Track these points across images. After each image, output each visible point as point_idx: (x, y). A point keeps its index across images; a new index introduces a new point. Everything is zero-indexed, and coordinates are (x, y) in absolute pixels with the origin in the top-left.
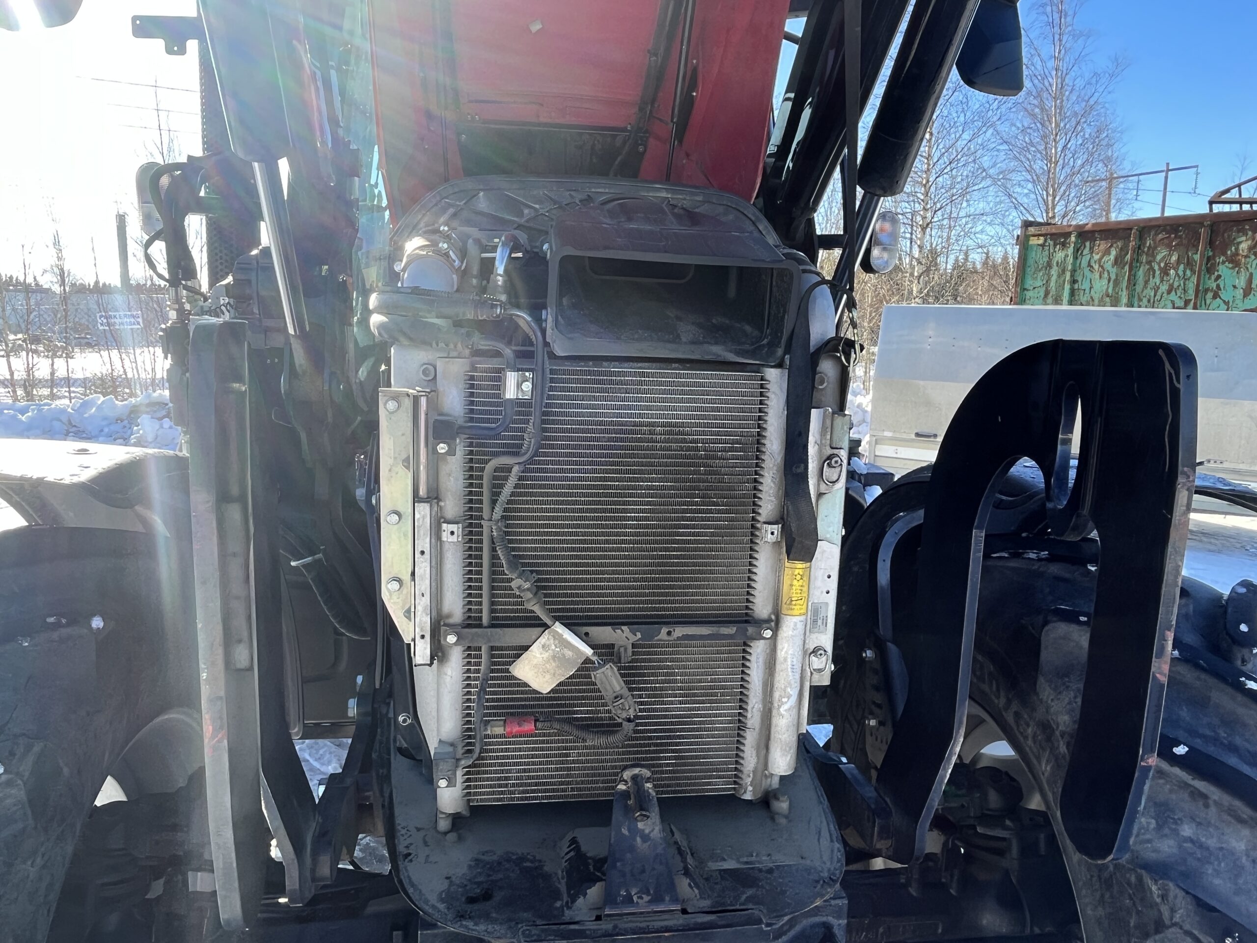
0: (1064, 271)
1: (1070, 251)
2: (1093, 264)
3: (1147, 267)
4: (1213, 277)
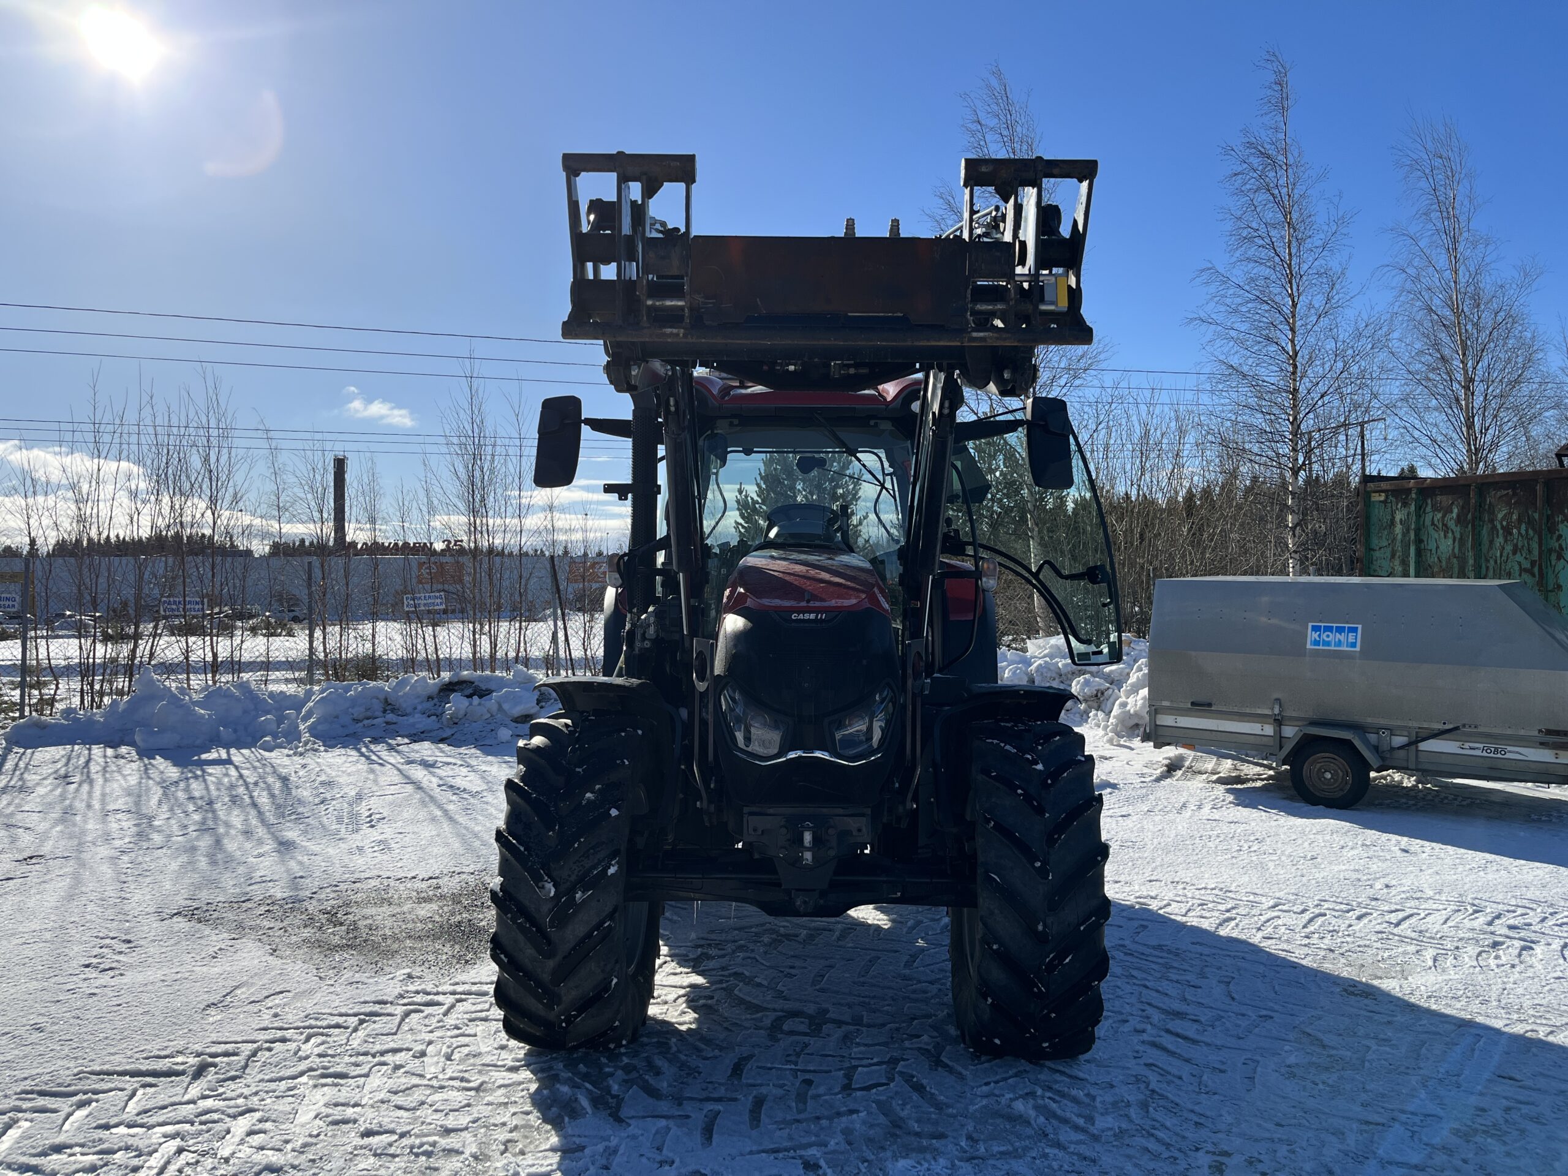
0: (1408, 530)
1: (1413, 508)
2: (1436, 522)
3: (1490, 526)
4: (1555, 538)
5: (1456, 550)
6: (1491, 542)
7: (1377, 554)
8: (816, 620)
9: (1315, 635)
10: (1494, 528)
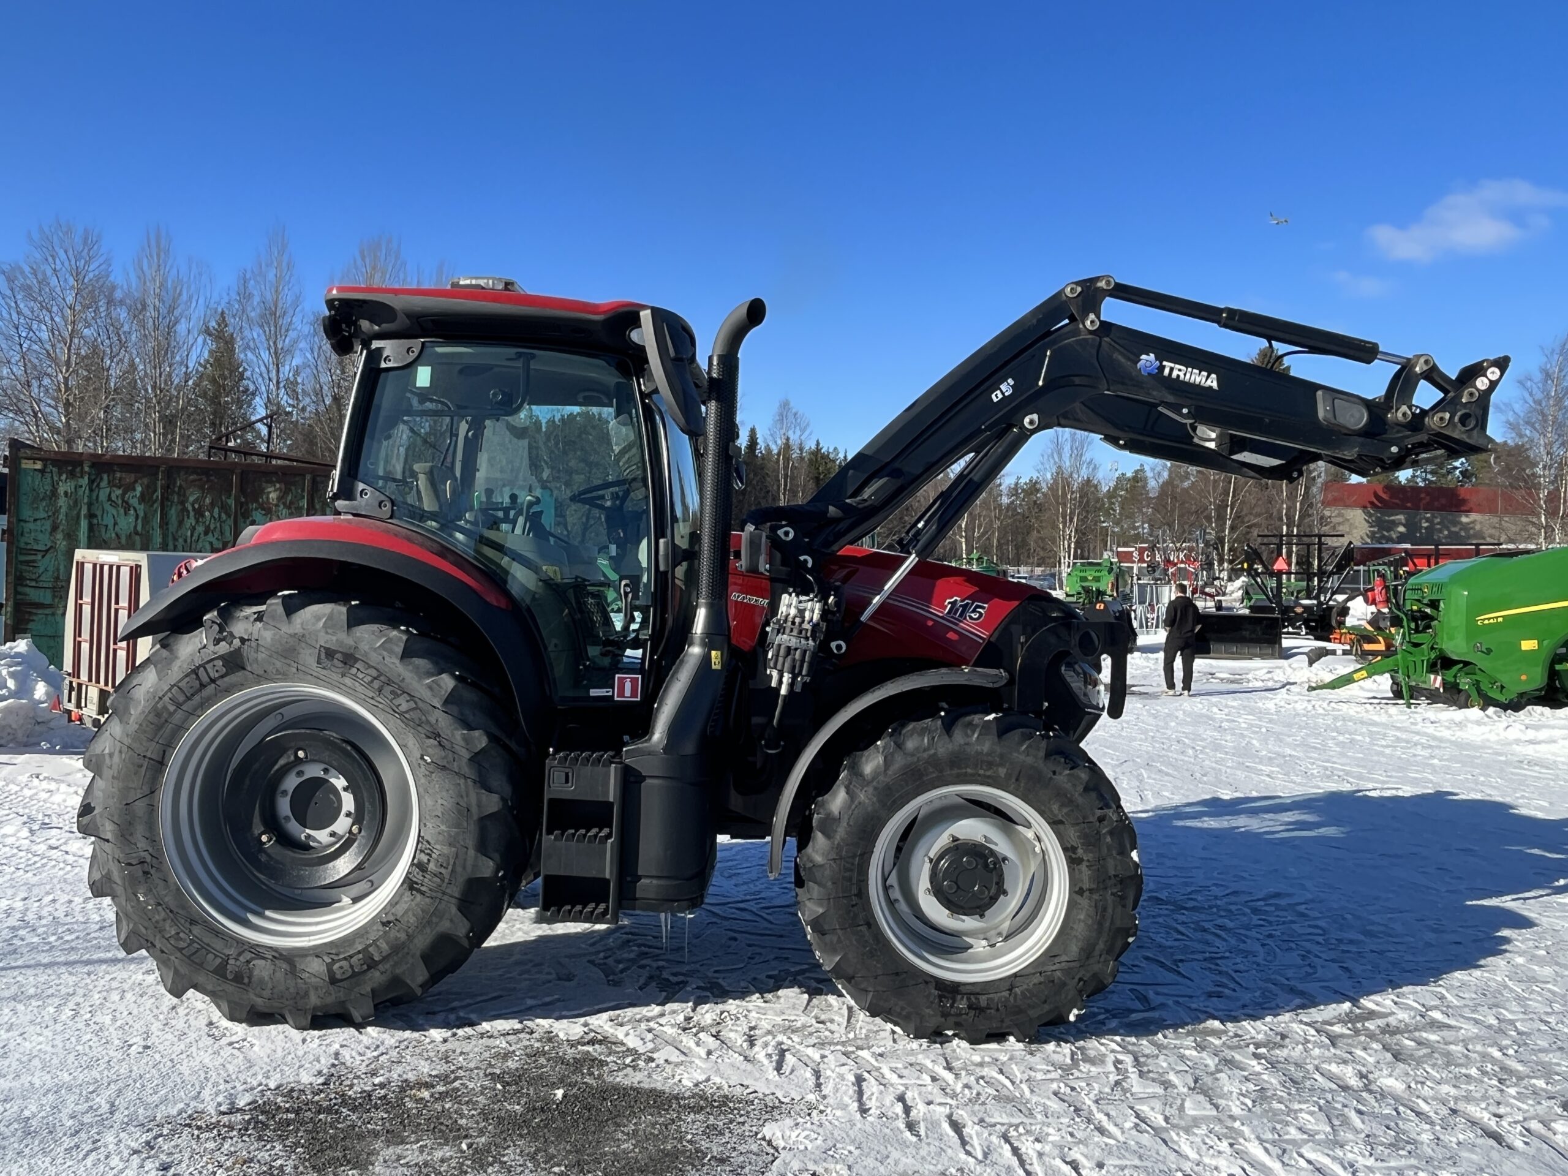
0: (76, 504)
1: (85, 481)
2: (114, 498)
3: (180, 507)
6: (181, 523)
10: (184, 509)
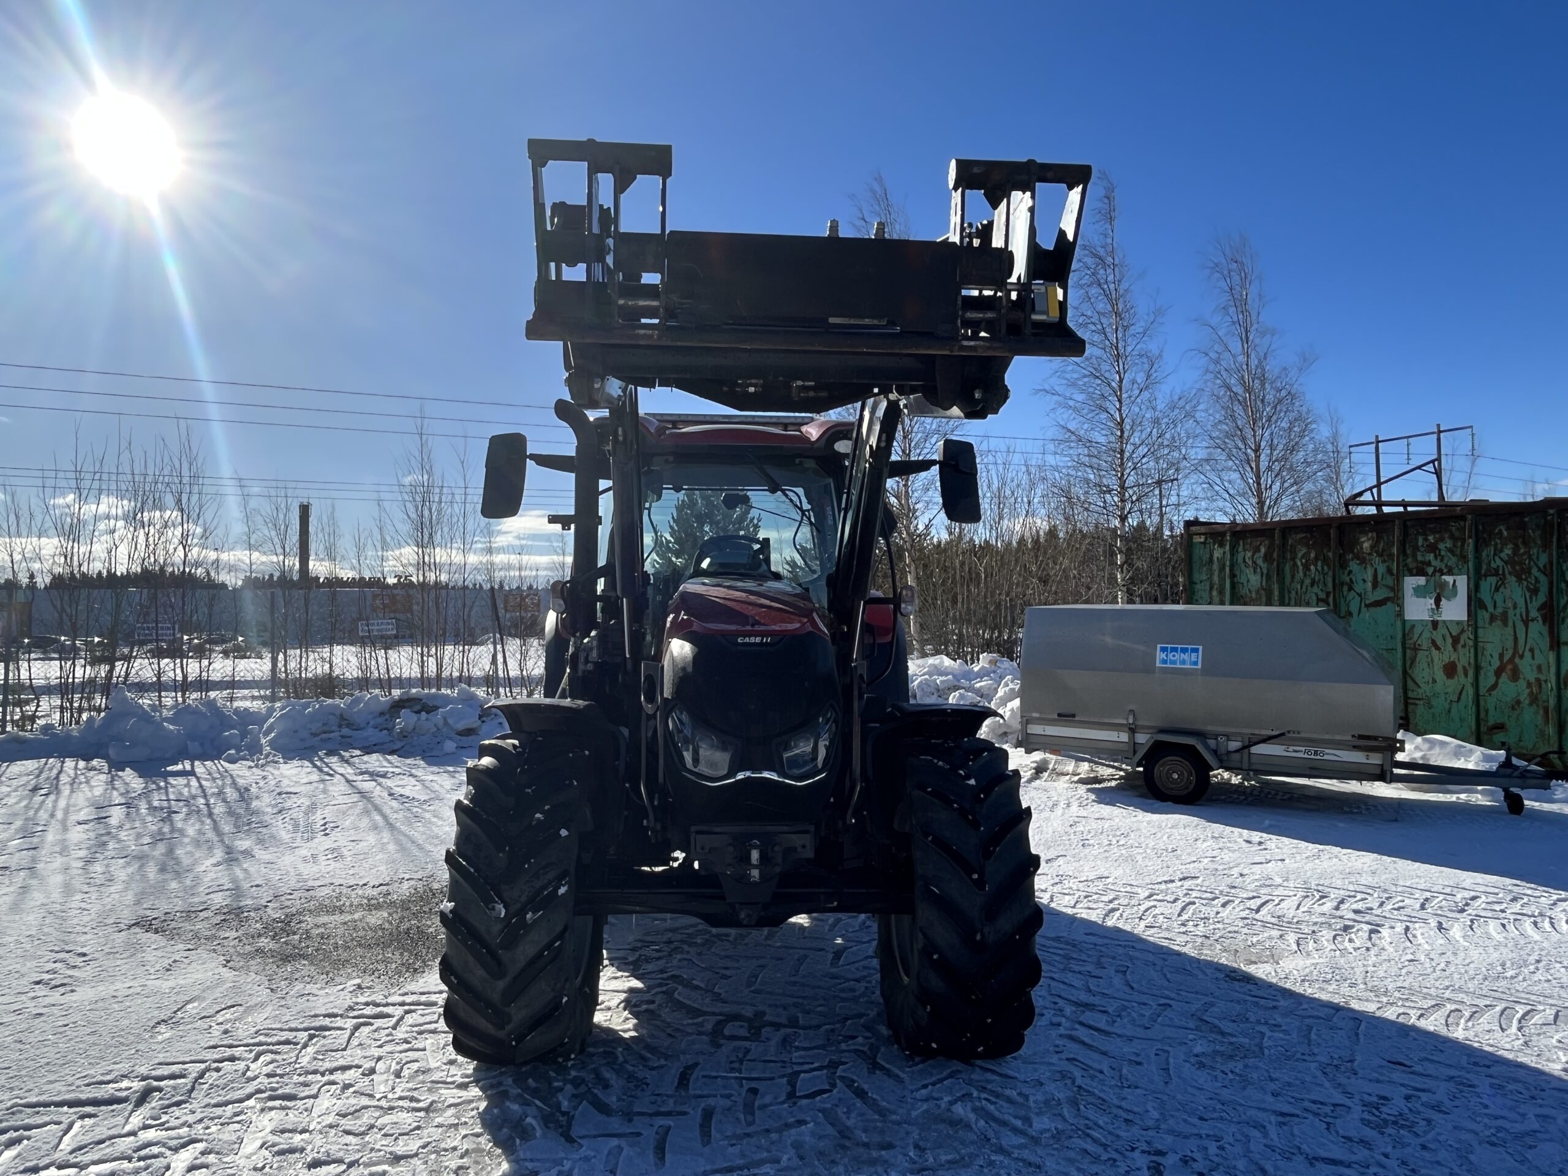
1: (1227, 547)
4: (1346, 572)
5: (1264, 583)
6: (1293, 577)
7: (1198, 587)
8: (761, 644)
9: (1163, 656)
10: (1295, 565)
